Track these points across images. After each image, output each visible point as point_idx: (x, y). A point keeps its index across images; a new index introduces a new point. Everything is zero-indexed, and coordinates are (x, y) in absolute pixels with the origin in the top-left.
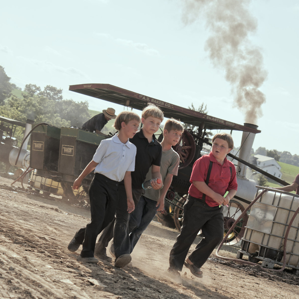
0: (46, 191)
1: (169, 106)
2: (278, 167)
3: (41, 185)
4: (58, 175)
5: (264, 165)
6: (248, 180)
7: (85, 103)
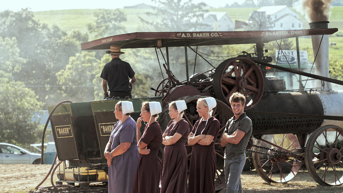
0: (84, 182)
1: (216, 35)
2: (295, 14)
3: (74, 175)
4: (101, 162)
5: (276, 18)
6: (337, 93)
7: (27, 9)
